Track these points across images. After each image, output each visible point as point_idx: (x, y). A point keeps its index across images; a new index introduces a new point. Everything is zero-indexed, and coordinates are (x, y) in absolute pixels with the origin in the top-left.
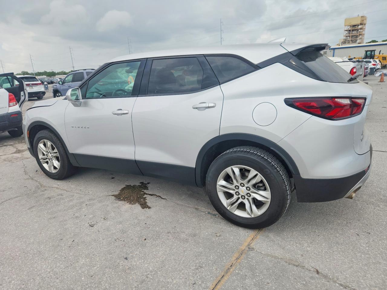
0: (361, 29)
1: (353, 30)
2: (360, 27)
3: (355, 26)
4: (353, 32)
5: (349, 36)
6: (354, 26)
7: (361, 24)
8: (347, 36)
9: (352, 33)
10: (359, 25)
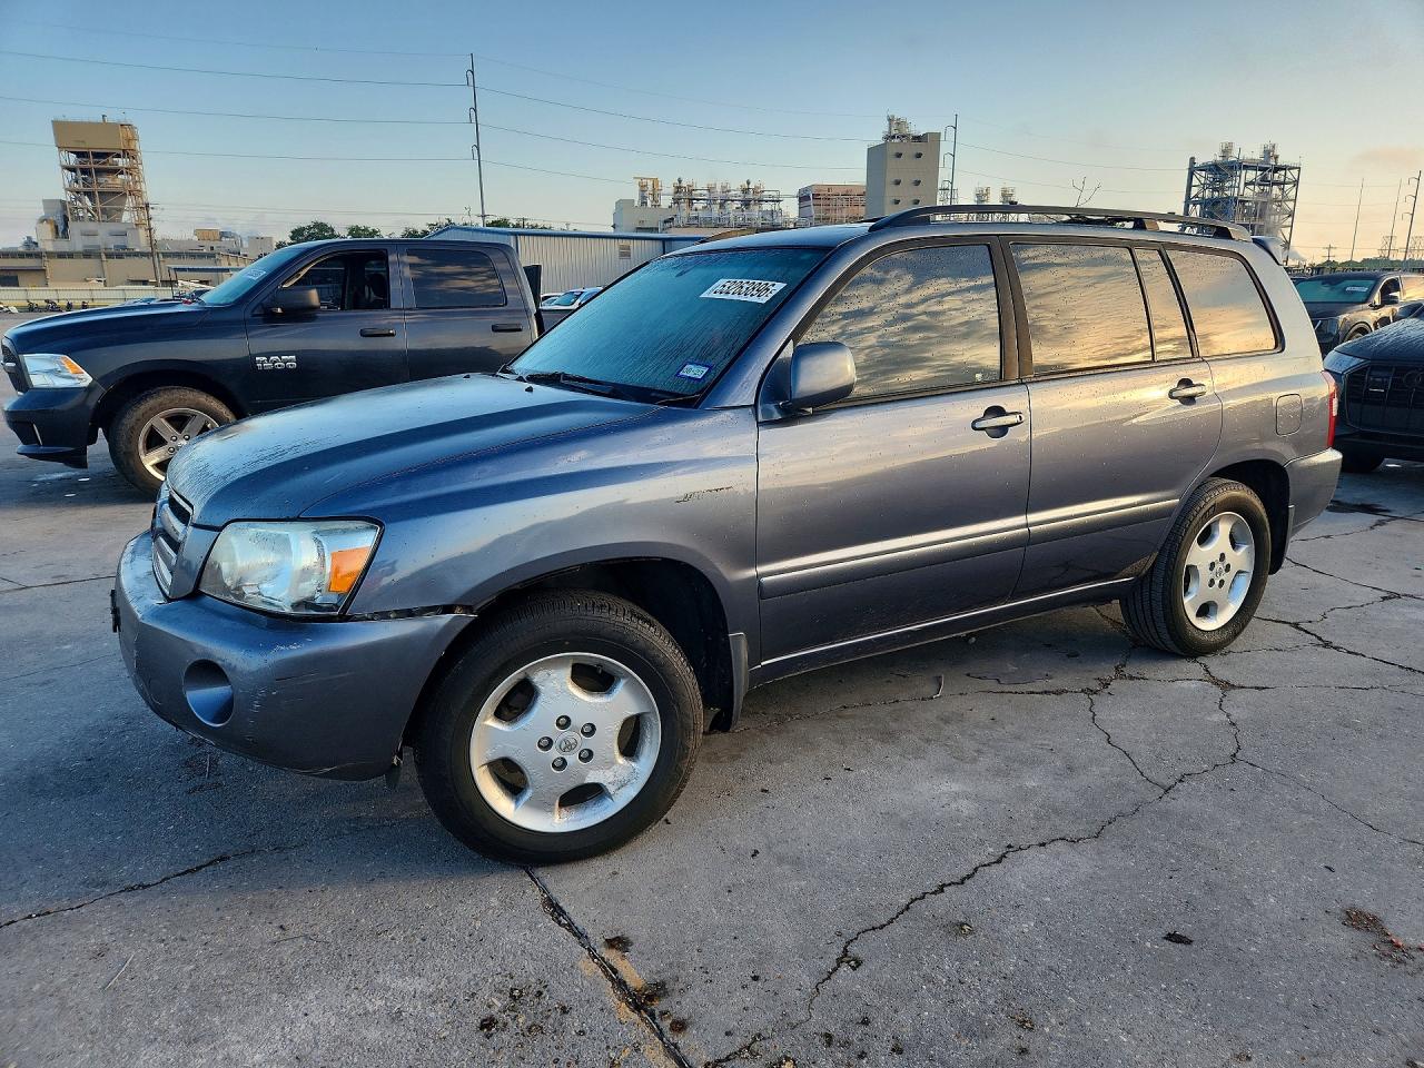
0: (129, 171)
1: (99, 172)
2: (121, 162)
3: (106, 155)
4: (102, 180)
5: (86, 193)
6: (96, 155)
7: (126, 153)
8: (78, 193)
9: (99, 184)
10: (118, 156)
